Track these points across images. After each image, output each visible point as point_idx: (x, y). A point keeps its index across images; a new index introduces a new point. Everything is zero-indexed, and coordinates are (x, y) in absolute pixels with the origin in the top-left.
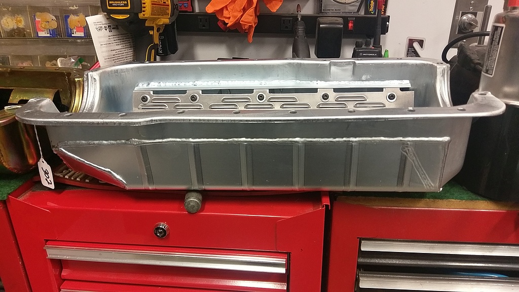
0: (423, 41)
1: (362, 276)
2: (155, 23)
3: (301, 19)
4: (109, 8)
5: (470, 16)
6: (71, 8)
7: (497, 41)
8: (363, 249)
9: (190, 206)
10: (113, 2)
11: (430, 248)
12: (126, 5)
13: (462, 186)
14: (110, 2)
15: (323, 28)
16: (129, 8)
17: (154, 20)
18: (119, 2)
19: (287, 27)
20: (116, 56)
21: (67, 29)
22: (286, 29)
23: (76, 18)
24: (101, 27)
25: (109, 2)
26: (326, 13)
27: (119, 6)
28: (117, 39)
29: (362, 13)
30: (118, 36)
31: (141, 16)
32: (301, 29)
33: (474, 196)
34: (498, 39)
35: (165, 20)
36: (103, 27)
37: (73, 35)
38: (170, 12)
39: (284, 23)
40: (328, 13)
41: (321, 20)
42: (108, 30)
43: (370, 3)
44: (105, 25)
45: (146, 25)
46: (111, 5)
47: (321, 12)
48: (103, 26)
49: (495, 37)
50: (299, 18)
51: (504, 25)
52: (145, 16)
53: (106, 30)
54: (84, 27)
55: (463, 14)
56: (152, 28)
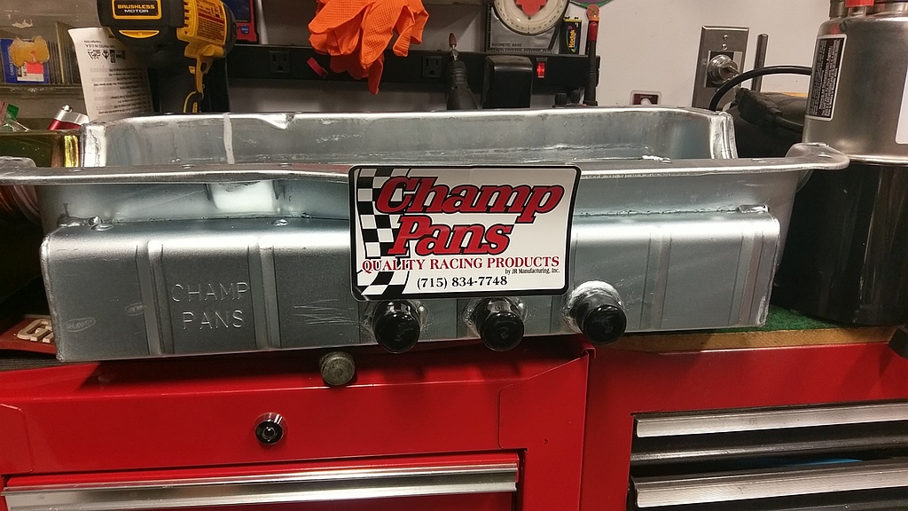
0: (657, 96)
1: (640, 487)
2: (199, 51)
3: (458, 57)
4: (116, 17)
5: (723, 57)
6: (17, 25)
7: (835, 62)
8: (640, 434)
9: (334, 370)
10: (125, 6)
11: (752, 421)
12: (154, 12)
13: (789, 310)
14: (119, 7)
15: (499, 72)
16: (159, 16)
17: (200, 45)
18: (138, 6)
19: (432, 72)
20: (119, 109)
21: (7, 66)
22: (432, 76)
23: (29, 44)
24: (98, 51)
25: (116, 7)
26: (498, 49)
27: (140, 12)
28: (123, 76)
29: (556, 51)
30: (124, 72)
31: (180, 33)
32: (459, 75)
33: (815, 323)
34: (836, 59)
35: (215, 49)
36: (102, 52)
37: (19, 79)
38: (225, 33)
39: (427, 65)
40: (502, 49)
41: (495, 59)
42: (109, 57)
43: (570, 35)
44: (105, 49)
45: (186, 54)
46: (120, 12)
47: (489, 49)
48: (102, 50)
49: (829, 56)
50: (455, 57)
51: (844, 36)
52: (188, 34)
53: (106, 57)
54: (44, 64)
55: (714, 55)
56: (193, 62)
